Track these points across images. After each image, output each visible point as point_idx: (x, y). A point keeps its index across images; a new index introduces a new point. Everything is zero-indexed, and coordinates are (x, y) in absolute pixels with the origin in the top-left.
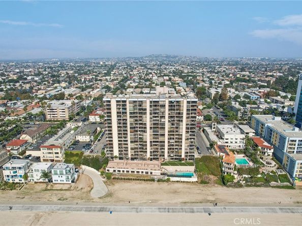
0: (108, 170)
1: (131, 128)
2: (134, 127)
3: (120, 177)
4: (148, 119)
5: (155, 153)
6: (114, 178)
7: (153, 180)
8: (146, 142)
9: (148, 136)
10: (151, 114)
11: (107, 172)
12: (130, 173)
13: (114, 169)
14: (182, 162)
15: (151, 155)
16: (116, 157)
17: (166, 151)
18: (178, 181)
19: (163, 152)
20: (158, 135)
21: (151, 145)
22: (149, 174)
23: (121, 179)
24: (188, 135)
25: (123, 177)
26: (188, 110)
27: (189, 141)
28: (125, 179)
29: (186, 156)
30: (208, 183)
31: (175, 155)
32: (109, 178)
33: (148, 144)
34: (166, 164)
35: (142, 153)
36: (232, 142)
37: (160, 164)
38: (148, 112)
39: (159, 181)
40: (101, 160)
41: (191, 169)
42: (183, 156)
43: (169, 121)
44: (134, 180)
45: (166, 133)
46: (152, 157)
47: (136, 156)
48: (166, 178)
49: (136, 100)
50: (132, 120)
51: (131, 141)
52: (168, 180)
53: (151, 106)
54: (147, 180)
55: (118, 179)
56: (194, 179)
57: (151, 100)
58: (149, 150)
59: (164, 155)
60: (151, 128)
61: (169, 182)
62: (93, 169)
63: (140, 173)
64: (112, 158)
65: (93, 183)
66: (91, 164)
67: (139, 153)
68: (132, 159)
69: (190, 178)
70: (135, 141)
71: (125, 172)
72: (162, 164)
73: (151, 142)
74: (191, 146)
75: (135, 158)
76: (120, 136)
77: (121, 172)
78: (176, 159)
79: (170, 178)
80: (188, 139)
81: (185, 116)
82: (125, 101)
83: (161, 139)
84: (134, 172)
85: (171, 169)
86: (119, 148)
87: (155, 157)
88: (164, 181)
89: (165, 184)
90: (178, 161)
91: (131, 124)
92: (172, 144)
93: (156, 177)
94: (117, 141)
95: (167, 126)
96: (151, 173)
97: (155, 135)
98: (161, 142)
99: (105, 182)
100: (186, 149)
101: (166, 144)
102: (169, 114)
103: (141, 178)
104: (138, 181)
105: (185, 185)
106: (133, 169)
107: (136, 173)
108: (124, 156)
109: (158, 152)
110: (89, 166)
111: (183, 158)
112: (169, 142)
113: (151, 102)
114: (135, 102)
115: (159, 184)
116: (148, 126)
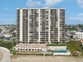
0: (15, 49)
1: (30, 24)
2: (32, 24)
3: (21, 53)
4: (39, 19)
5: (43, 39)
6: (17, 54)
7: (42, 55)
8: (38, 32)
9: (39, 29)
10: (41, 16)
11: (14, 50)
12: (28, 50)
13: (18, 48)
14: (59, 44)
15: (41, 40)
16: (21, 42)
17: (49, 37)
18: (58, 55)
19: (47, 38)
20: (45, 28)
21: (41, 34)
22: (40, 51)
23: (22, 54)
24: (61, 28)
25: (23, 53)
26: (60, 14)
27: (62, 31)
28: (24, 54)
29: (61, 41)
30: (78, 56)
31: (55, 40)
32: (14, 54)
33: (39, 34)
34: (49, 45)
35: (36, 39)
36: (79, 36)
37: (46, 45)
38: (39, 15)
39: (46, 55)
40: (12, 44)
41: (64, 48)
42: (59, 41)
43: (51, 20)
44: (30, 55)
45: (49, 27)
46: (41, 41)
47: (32, 41)
48: (51, 53)
49: (33, 9)
50: (31, 20)
51: (30, 32)
52: (52, 55)
53: (41, 12)
54: (39, 55)
55: (20, 54)
56: (69, 53)
57: (41, 9)
58: (39, 37)
59: (48, 40)
60: (41, 24)
61: (53, 56)
62: (6, 49)
63: (34, 50)
64: (19, 42)
65: (2, 57)
66: (6, 46)
67: (34, 39)
68: (30, 43)
69: (66, 53)
70: (32, 32)
71: (25, 50)
72: (47, 46)
73: (41, 32)
74: (63, 34)
75: (32, 42)
76: (24, 29)
77: (23, 50)
78: (55, 42)
79: (53, 53)
80: (61, 30)
81: (59, 17)
82: (27, 10)
83: (46, 31)
84: (30, 49)
85: (53, 48)
86: (23, 36)
87: (43, 41)
88: (49, 55)
89: (51, 57)
90: (56, 43)
91: (30, 22)
92: (53, 33)
93: (44, 53)
94: (22, 32)
95: (50, 23)
96: (41, 50)
97: (43, 28)
98: (46, 32)
99: (11, 56)
100: (60, 36)
101: (49, 34)
102: (51, 16)
103: (35, 54)
104: (33, 56)
105: (64, 57)
106: (30, 48)
107: (31, 50)
108: (25, 41)
109: (45, 38)
110: (5, 47)
111: (59, 42)
112: (51, 32)
113: (41, 10)
114: (32, 10)
115: (47, 57)
116: (39, 23)
